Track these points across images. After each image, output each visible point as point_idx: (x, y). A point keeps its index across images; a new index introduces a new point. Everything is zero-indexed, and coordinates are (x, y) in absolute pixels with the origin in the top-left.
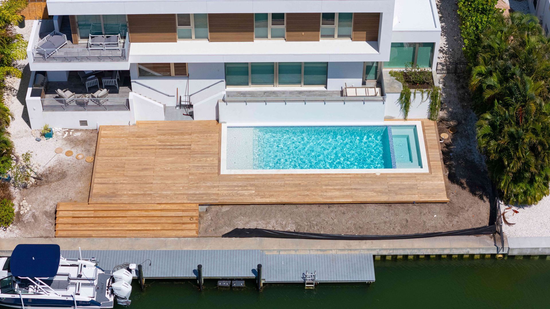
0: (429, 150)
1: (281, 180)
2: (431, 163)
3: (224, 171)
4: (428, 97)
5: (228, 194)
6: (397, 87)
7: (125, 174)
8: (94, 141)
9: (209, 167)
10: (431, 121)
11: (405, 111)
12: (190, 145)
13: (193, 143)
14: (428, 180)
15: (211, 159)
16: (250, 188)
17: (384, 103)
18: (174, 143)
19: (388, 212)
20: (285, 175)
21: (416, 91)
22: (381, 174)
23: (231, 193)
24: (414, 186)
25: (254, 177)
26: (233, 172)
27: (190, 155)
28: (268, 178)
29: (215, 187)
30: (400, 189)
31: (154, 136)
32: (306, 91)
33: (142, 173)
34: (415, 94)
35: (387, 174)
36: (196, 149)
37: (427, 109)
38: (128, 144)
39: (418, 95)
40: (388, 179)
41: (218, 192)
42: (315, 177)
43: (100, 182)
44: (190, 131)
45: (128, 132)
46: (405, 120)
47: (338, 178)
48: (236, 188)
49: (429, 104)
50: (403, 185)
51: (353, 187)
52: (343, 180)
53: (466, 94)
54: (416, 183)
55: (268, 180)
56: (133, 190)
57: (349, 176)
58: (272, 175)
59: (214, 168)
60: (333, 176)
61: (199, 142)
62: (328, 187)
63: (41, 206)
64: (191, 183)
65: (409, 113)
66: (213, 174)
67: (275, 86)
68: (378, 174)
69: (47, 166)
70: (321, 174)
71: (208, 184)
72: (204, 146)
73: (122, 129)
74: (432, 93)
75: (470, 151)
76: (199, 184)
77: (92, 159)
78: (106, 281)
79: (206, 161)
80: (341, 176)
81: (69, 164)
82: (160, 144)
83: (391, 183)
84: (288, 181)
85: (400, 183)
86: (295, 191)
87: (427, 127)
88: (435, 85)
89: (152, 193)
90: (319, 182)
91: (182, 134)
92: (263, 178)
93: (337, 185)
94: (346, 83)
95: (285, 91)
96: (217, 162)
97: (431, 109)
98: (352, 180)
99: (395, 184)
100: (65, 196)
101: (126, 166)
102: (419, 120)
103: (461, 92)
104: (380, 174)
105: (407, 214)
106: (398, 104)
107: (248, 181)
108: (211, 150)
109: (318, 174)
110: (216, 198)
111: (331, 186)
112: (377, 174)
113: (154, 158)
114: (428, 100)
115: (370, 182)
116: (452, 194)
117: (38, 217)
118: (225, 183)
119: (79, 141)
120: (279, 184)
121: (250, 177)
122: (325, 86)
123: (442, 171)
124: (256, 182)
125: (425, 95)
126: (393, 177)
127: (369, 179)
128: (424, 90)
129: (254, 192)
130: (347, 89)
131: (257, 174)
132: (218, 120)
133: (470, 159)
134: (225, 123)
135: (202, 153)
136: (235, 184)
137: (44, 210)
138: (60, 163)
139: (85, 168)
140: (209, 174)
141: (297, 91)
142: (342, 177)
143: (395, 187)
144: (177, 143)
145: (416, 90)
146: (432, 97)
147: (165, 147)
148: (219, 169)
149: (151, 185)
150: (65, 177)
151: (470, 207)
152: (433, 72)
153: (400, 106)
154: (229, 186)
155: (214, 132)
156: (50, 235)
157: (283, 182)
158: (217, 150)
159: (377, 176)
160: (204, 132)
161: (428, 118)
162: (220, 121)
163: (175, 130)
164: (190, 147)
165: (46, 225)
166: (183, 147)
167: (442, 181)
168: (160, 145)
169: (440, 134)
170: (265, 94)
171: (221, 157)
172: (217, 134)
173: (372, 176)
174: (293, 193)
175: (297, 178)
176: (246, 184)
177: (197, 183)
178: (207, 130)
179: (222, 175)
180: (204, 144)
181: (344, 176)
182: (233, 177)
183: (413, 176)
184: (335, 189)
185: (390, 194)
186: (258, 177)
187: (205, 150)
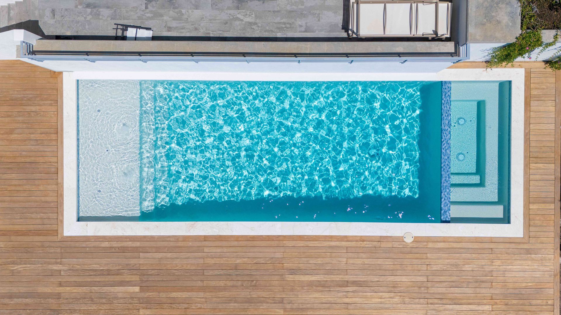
2: (531, 206)
5: (80, 295)
9: (37, 212)
10: (549, 70)
16: (128, 278)
20: (206, 238)
22: (417, 240)
23: (88, 293)
24: (485, 278)
25: (138, 244)
40: (429, 255)
50: (461, 272)
51: (350, 278)
52: (330, 257)
57: (344, 244)
59: (49, 219)
60: (311, 244)
62: (297, 278)
70: (285, 238)
76: (16, 267)
80: (327, 244)
83: (434, 268)
84: (212, 257)
86: (225, 288)
87: (536, 88)
90: (279, 264)
92: (158, 250)
98: (351, 255)
99: (444, 270)
104: (412, 240)
107: (125, 257)
108: (41, 160)
109: (278, 237)
110: (55, 308)
111: (305, 273)
112: (405, 240)
115: (389, 264)
120: (193, 268)
121: (130, 244)
123: (552, 234)
124: (142, 261)
126: (440, 250)
127: (387, 254)
129: (137, 289)
131: (145, 237)
135: (21, 168)
136: (96, 267)
140: (39, 235)
142: (330, 247)
148: (59, 221)
154: (83, 272)
155: (46, 99)
157: (202, 261)
159: (406, 245)
160: (22, 99)
161: (544, 61)
170: (149, 6)
171: (63, 183)
172: (53, 109)
173: (396, 245)
174: (221, 294)
175: (232, 250)
176: (120, 267)
177: (14, 263)
178: (31, 92)
179: (67, 237)
180: (25, 140)
181: (333, 244)
182: (92, 244)
183: (486, 246)
184: (311, 284)
185: (430, 301)
186: (147, 244)
187: (28, 160)
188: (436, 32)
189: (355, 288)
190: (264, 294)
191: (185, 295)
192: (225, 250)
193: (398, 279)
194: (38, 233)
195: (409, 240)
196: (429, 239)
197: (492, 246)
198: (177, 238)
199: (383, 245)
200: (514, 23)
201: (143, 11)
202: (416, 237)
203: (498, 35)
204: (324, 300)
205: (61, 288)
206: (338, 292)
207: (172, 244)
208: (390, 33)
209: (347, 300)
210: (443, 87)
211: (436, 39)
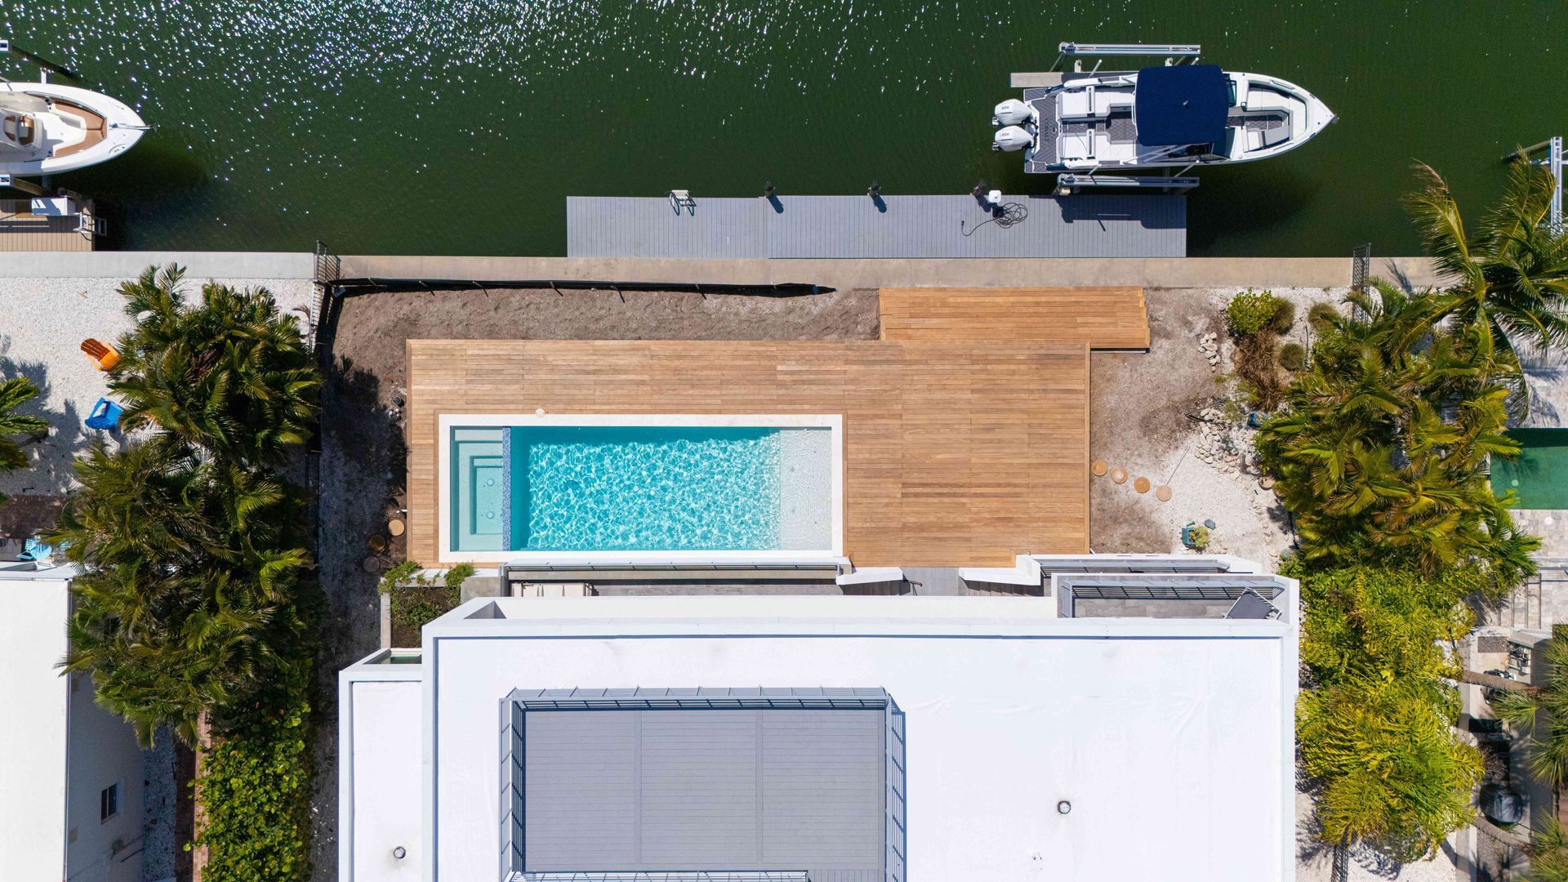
0: (432, 477)
1: (728, 398)
2: (432, 441)
3: (835, 421)
5: (828, 363)
7: (1026, 416)
8: (1096, 520)
9: (865, 435)
10: (418, 561)
12: (904, 495)
13: (898, 501)
14: (442, 393)
15: (861, 456)
16: (787, 377)
18: (936, 500)
19: (529, 328)
20: (720, 412)
21: (432, 583)
22: (533, 411)
23: (822, 364)
24: (472, 378)
25: (779, 407)
26: (819, 420)
27: (902, 468)
28: (752, 402)
29: (853, 381)
30: (500, 372)
31: (977, 521)
33: (993, 418)
34: (438, 579)
36: (892, 483)
38: (1027, 500)
40: (522, 398)
41: (847, 368)
42: (663, 404)
43: (1073, 396)
44: (906, 535)
45: (1030, 535)
47: (619, 403)
48: (812, 377)
50: (493, 383)
51: (591, 378)
52: (609, 396)
54: (468, 387)
55: (751, 397)
56: (1008, 375)
57: (597, 407)
59: (855, 430)
60: (627, 407)
61: (887, 505)
62: (639, 377)
63: (1179, 349)
64: (897, 392)
66: (857, 416)
69: (1181, 452)
71: (865, 388)
72: (875, 491)
73: (1043, 543)
75: (350, 484)
76: (883, 387)
77: (1095, 468)
78: (1041, 146)
79: (870, 452)
80: (613, 407)
81: (1139, 455)
82: (964, 500)
83: (517, 387)
84: (714, 396)
85: (500, 387)
86: (702, 368)
87: (429, 545)
89: (970, 367)
90: (654, 391)
91: (920, 528)
92: (761, 402)
93: (623, 383)
96: (850, 446)
98: (590, 397)
99: (508, 385)
100: (1136, 370)
101: (1026, 437)
104: (537, 411)
105: (494, 324)
107: (789, 396)
108: (862, 480)
109: (655, 413)
110: (849, 352)
111: (632, 381)
112: (543, 411)
113: (974, 460)
115: (557, 390)
117: (1180, 326)
118: (834, 391)
119: (1126, 521)
120: (731, 386)
121: (786, 407)
124: (775, 392)
126: (512, 402)
127: (558, 398)
128: (413, 584)
129: (779, 368)
131: (772, 413)
132: (852, 565)
133: (353, 463)
135: (879, 473)
136: (815, 388)
137: (1172, 341)
138: (1157, 459)
139: (1105, 445)
140: (862, 415)
142: (610, 404)
143: (510, 378)
144: (930, 500)
145: (432, 585)
147: (954, 490)
148: (845, 427)
149: (973, 387)
150: (1142, 421)
151: (371, 338)
154: (826, 382)
155: (857, 533)
156: (1152, 293)
158: (851, 481)
159: (543, 406)
160: (878, 533)
163: (935, 538)
164: (904, 491)
165: (1163, 312)
166: (917, 490)
167: (416, 391)
168: (963, 495)
169: (404, 533)
171: (843, 460)
172: (851, 525)
173: (551, 407)
174: (706, 363)
175: (697, 402)
176: (793, 387)
177: (886, 391)
178: (871, 538)
179: (839, 413)
180: (875, 497)
181: (607, 407)
182: (818, 407)
183: (471, 406)
184: (626, 372)
185: (521, 357)
186: (771, 407)
187: (873, 480)
188: (523, 587)
189: (587, 368)
190: (666, 363)
191: (738, 363)
192: (703, 401)
193: (549, 377)
194: (864, 417)
195: (540, 411)
196: (523, 412)
197: (466, 407)
198: (745, 412)
199: (563, 406)
200: (466, 592)
202: (534, 413)
203: (478, 583)
205: (844, 369)
206: (602, 366)
207: (750, 407)
208: (559, 587)
209: (595, 358)
211: (522, 582)
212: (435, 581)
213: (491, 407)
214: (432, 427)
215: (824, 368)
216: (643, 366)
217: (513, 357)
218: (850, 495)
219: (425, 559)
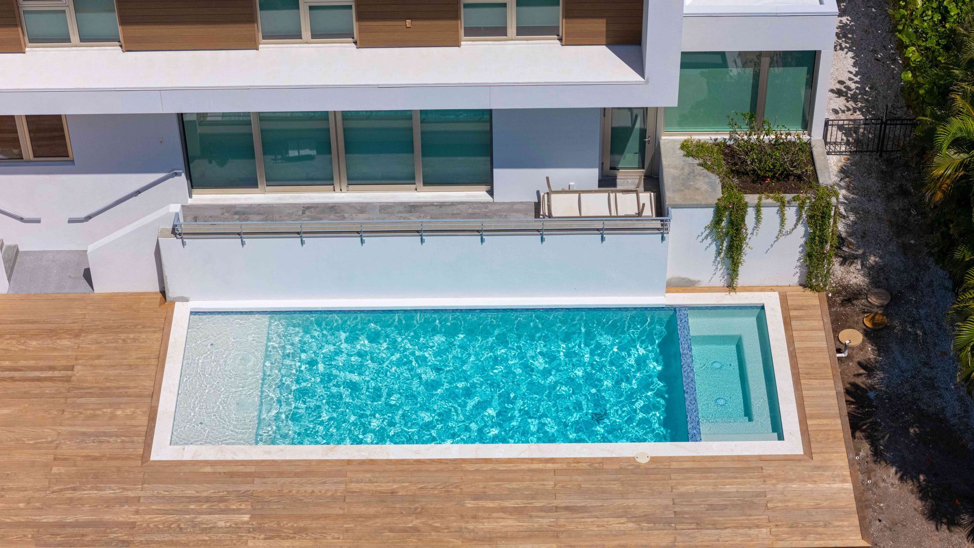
0: (803, 381)
1: (335, 479)
2: (809, 422)
3: (162, 450)
4: (799, 217)
5: (164, 524)
6: (704, 187)
9: (117, 436)
11: (729, 261)
12: (72, 368)
13: (81, 361)
14: (803, 479)
15: (129, 411)
16: (235, 506)
17: (663, 239)
18: (22, 363)
20: (349, 462)
21: (764, 201)
22: (654, 460)
23: (174, 522)
24: (756, 500)
25: (252, 469)
26: (189, 453)
27: (67, 398)
28: (297, 475)
29: (127, 501)
30: (712, 507)
32: (432, 204)
34: (758, 211)
35: (671, 459)
36: (87, 381)
37: (798, 255)
39: (770, 213)
40: (673, 476)
41: (133, 518)
42: (442, 471)
44: (76, 326)
46: (730, 291)
47: (515, 471)
48: (192, 507)
49: (802, 241)
50: (721, 494)
51: (561, 502)
52: (531, 480)
53: (914, 212)
54: (762, 487)
55: (297, 480)
57: (550, 466)
58: (309, 462)
59: (133, 442)
60: (502, 467)
61: (99, 357)
64: (56, 488)
65: (741, 269)
66: (127, 458)
67: (338, 188)
68: (643, 460)
70: (464, 461)
71: (108, 493)
72: (112, 372)
74: (813, 207)
75: (930, 384)
76: (77, 494)
79: (113, 417)
80: (524, 467)
83: (682, 489)
84: (358, 482)
85: (710, 489)
86: (375, 516)
87: (795, 309)
88: (821, 181)
90: (456, 487)
91: (53, 333)
92: (281, 474)
94: (547, 178)
95: (368, 204)
96: (144, 420)
97: (809, 255)
98: (561, 478)
99: (696, 491)
102: (772, 290)
103: (897, 205)
104: (648, 460)
106: (709, 240)
107: (234, 483)
108: (132, 384)
110: (125, 538)
111: (493, 498)
112: (638, 460)
114: (801, 230)
115: (616, 486)
116: (877, 523)
118: (160, 489)
120: (329, 494)
121: (241, 469)
122: (488, 188)
123: (844, 449)
124: (257, 487)
125: (791, 213)
126: (687, 470)
127: (614, 477)
128: (788, 197)
129: (246, 518)
130: (553, 196)
131: (263, 461)
132: (163, 293)
133: (932, 410)
134: (185, 300)
135: (104, 392)
136: (190, 492)
141: (402, 204)
142: (530, 470)
143: (695, 501)
144: (32, 363)
145: (763, 196)
146: (811, 217)
148: (148, 445)
152: (813, 144)
153: (713, 248)
154: (171, 500)
155: (150, 327)
157: (343, 487)
158: (149, 383)
159: (639, 466)
160: (119, 327)
161: (801, 285)
162: (171, 293)
163: (33, 322)
164: (70, 373)
166: (49, 374)
167: (844, 481)
169: (836, 331)
170: (306, 212)
171: (157, 407)
172: (158, 335)
176: (225, 493)
177: (74, 489)
178: (130, 321)
179: (154, 461)
180: (115, 366)
182: (188, 469)
183: (754, 464)
184: (503, 510)
185: (679, 525)
186: (266, 469)
187: (115, 384)
189: (569, 514)
192: (377, 474)
194: (115, 457)
197: (761, 464)
199: (607, 466)
201: (299, 216)
202: (652, 458)
204: (522, 529)
205: (137, 517)
206: (542, 517)
207: (300, 469)
209: (556, 528)
210: (678, 313)
212: (760, 199)
213: (720, 464)
214: (812, 440)
215: (171, 518)
216: (475, 517)
217: (693, 526)
218: (153, 368)
219: (799, 295)
